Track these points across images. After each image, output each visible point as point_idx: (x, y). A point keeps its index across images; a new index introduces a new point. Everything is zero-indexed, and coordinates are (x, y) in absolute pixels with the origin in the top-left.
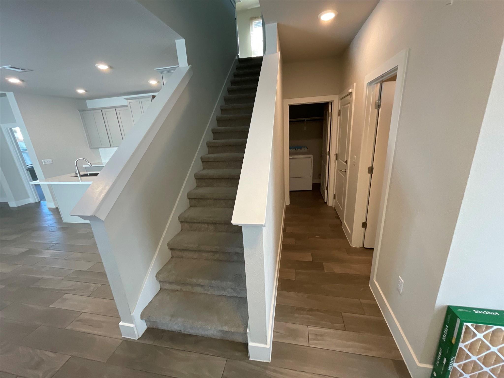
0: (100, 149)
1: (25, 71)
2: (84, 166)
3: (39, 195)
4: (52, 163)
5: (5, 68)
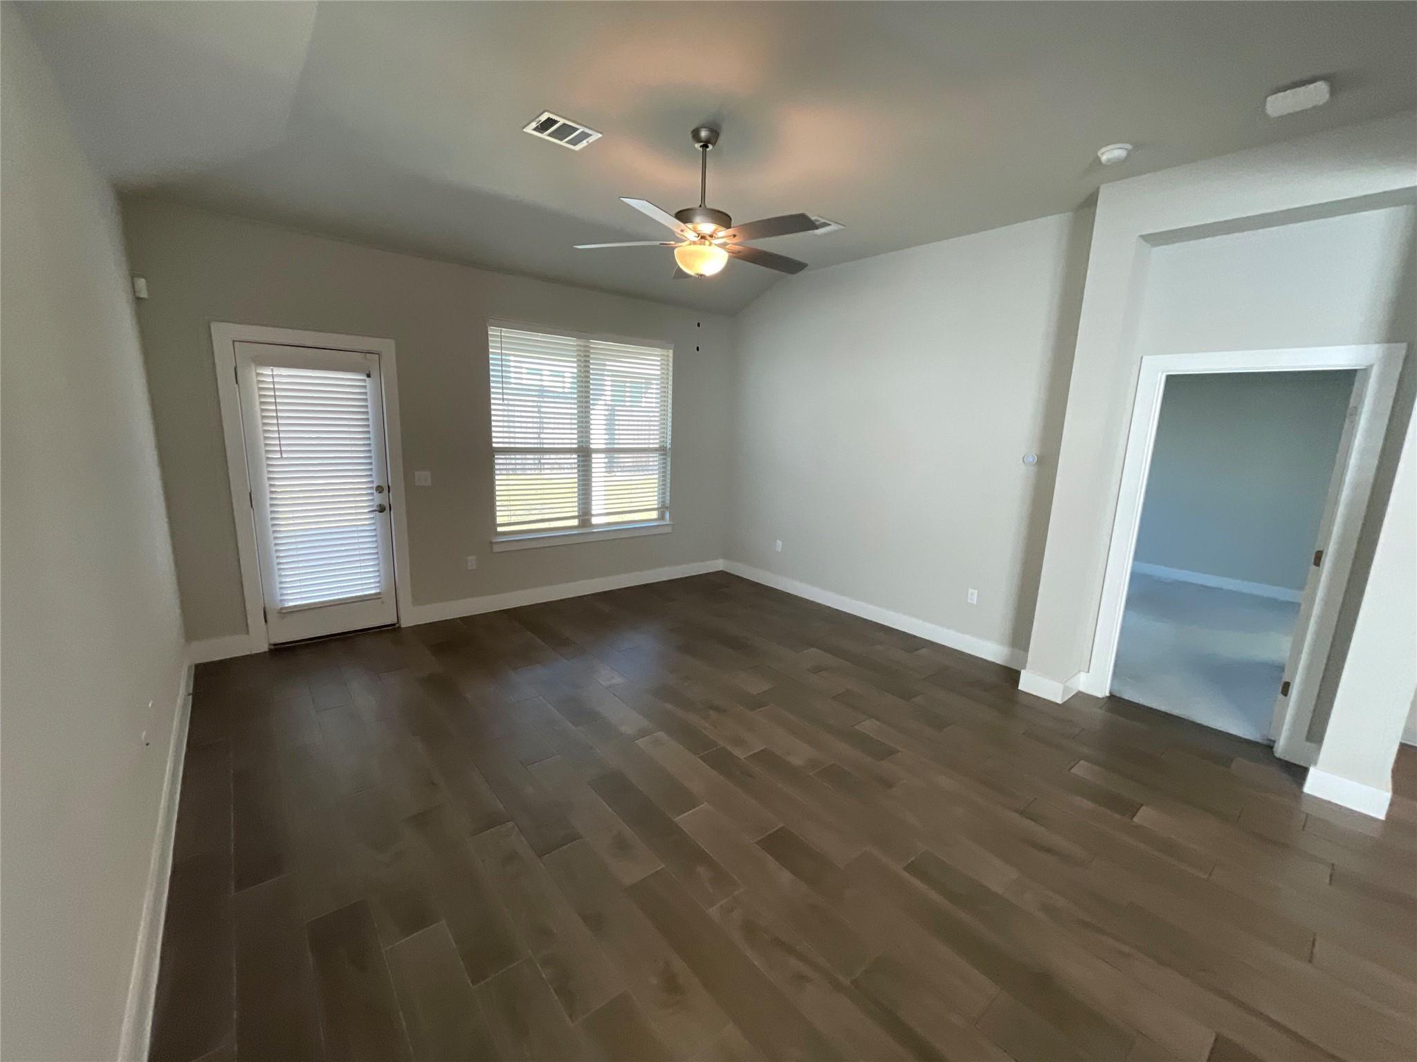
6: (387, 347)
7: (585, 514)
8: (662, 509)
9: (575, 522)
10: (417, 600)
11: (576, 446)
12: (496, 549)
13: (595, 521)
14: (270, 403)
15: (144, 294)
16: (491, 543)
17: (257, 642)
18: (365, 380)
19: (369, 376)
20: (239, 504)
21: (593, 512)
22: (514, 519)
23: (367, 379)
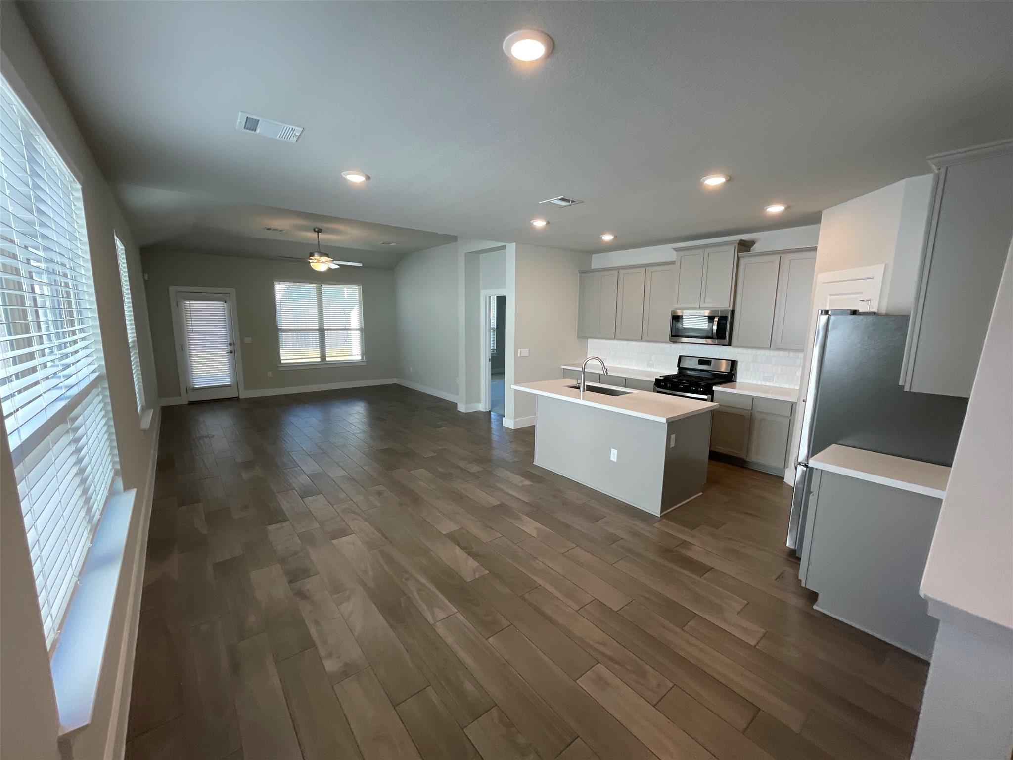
0: (589, 340)
1: (575, 203)
2: (563, 367)
3: (491, 401)
4: (528, 355)
5: (552, 202)
6: (233, 291)
7: (323, 356)
8: (362, 355)
9: (319, 360)
10: (247, 388)
11: (318, 328)
12: (280, 369)
13: (328, 359)
14: (189, 318)
15: (147, 278)
16: (278, 367)
17: (183, 400)
18: (223, 304)
19: (225, 302)
20: (178, 348)
21: (327, 355)
22: (288, 358)
23: (225, 304)
